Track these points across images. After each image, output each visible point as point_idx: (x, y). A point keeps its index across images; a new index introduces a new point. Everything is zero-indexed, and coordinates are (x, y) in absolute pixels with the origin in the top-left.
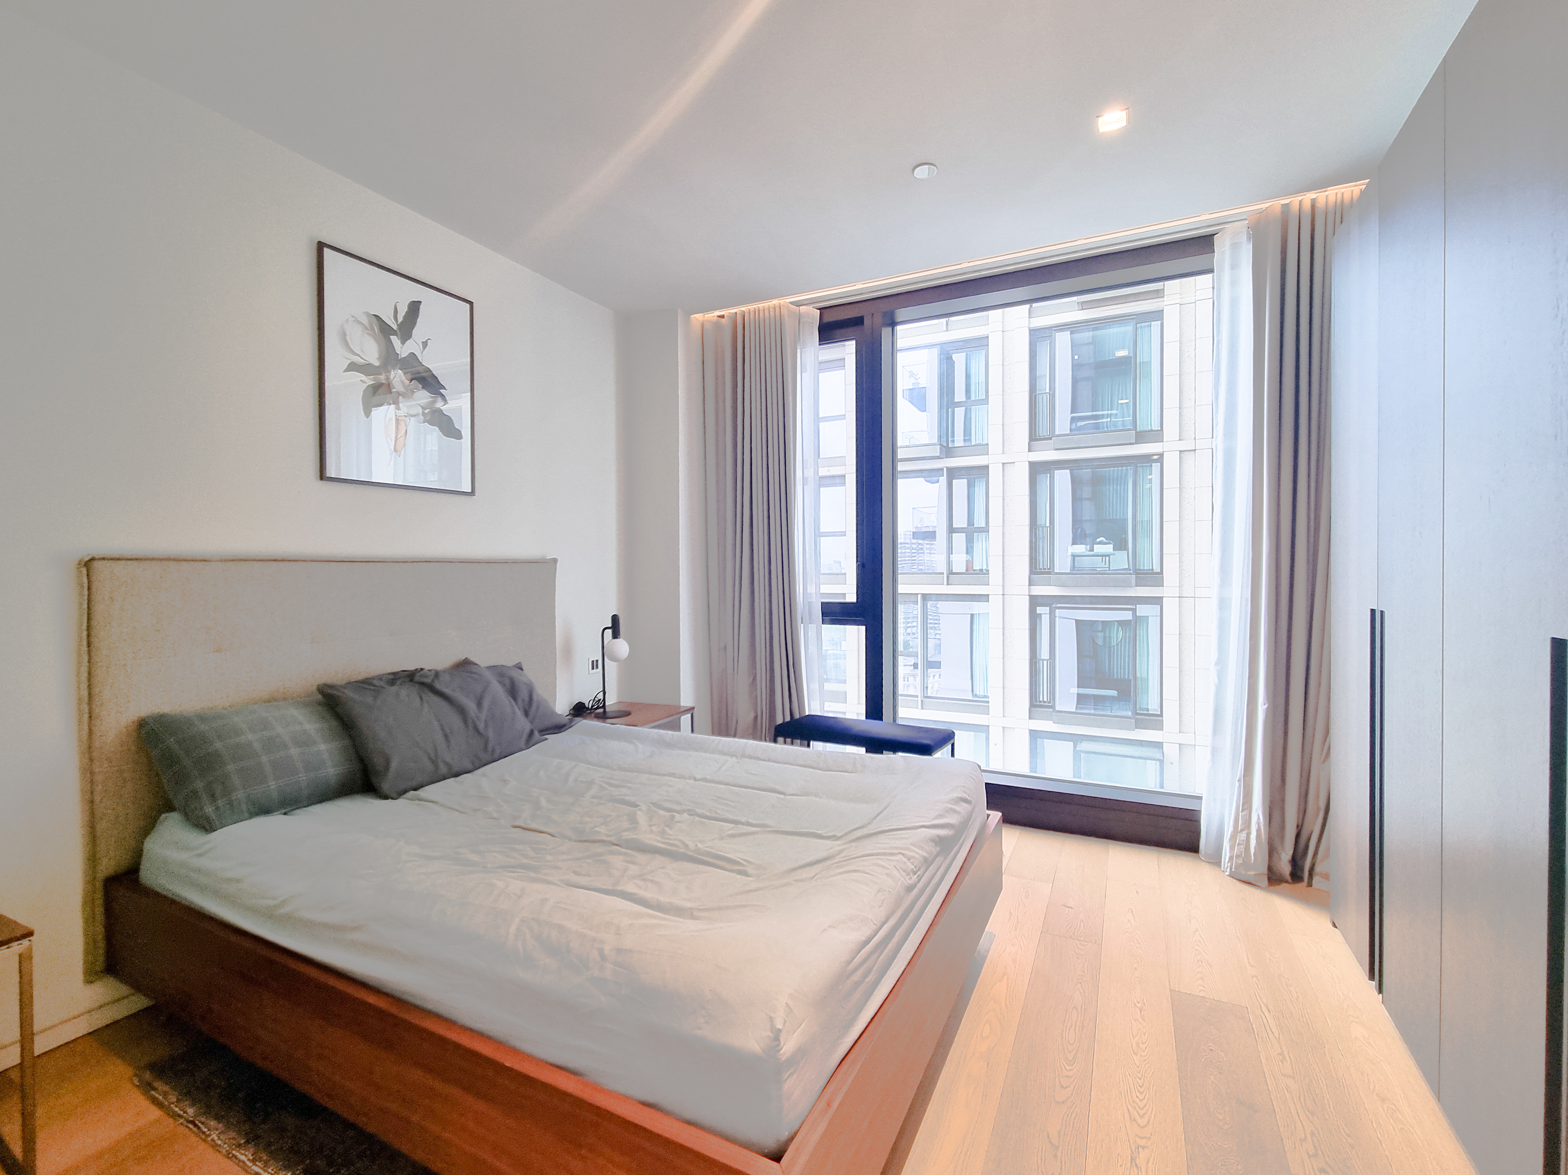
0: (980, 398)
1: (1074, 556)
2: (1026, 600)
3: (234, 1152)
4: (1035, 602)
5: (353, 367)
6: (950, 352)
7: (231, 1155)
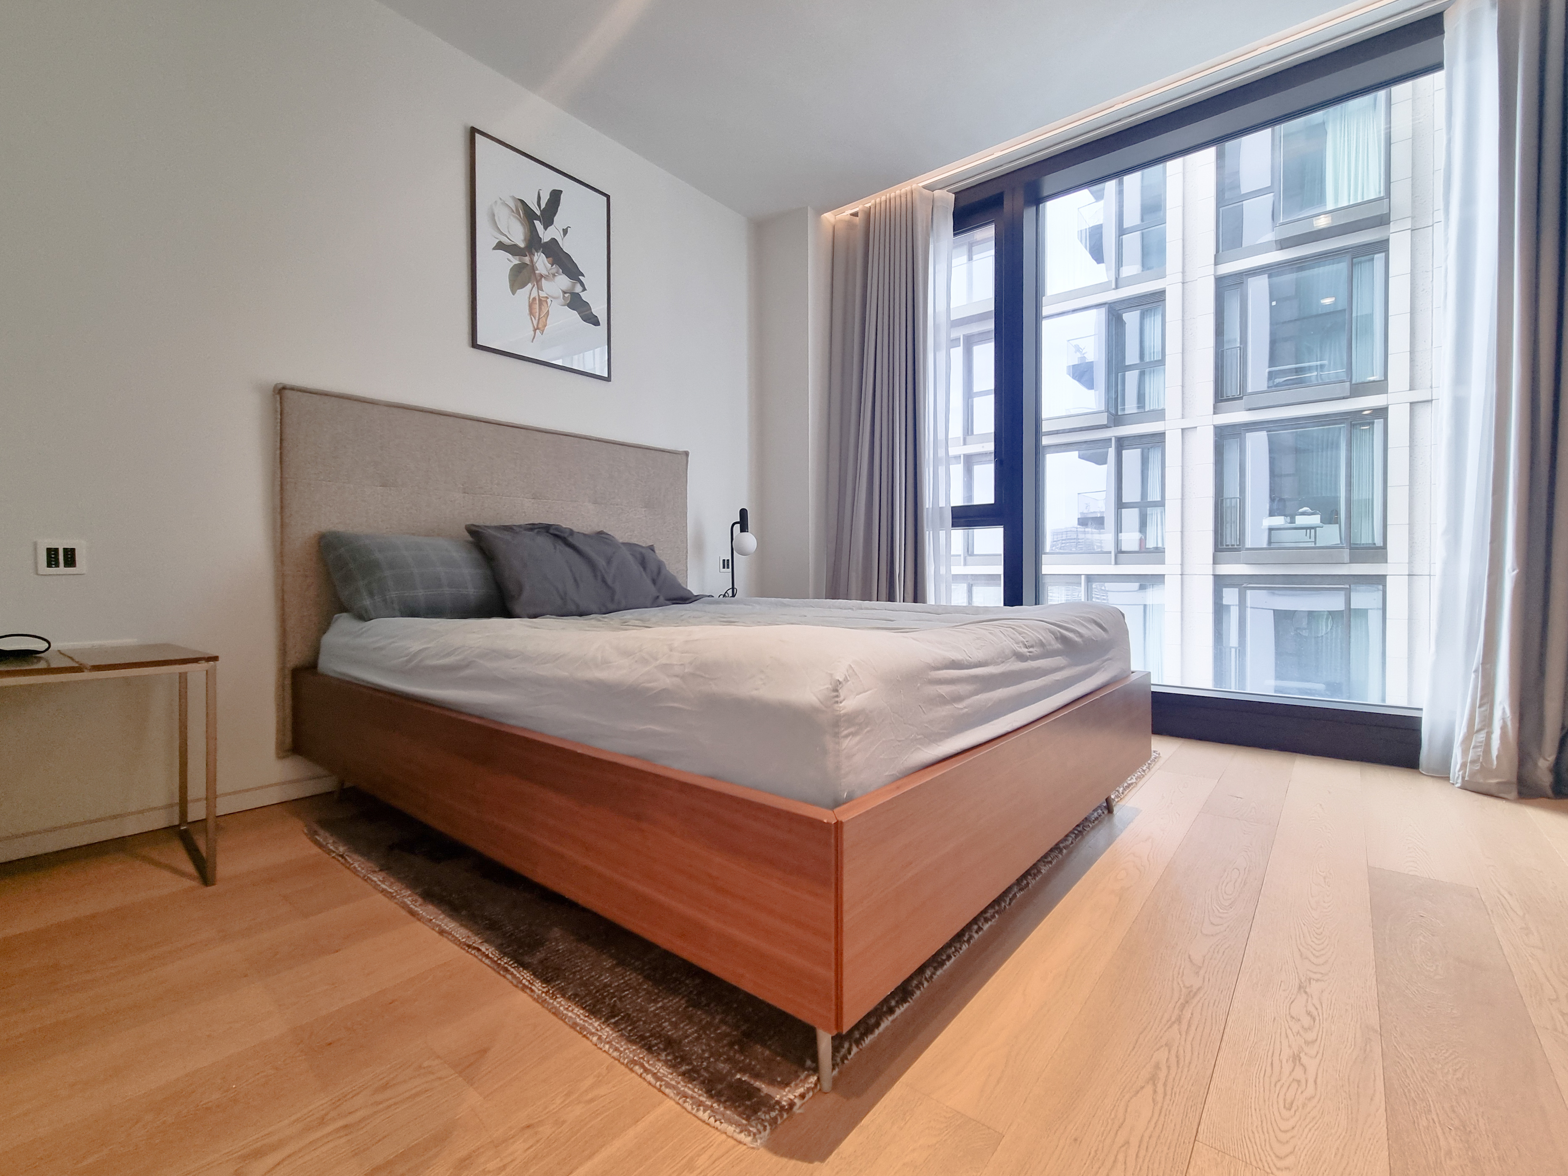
0: (1155, 359)
1: (1271, 530)
2: (1211, 579)
3: (369, 875)
4: (1220, 582)
5: (500, 246)
6: (1120, 312)
7: (366, 877)
